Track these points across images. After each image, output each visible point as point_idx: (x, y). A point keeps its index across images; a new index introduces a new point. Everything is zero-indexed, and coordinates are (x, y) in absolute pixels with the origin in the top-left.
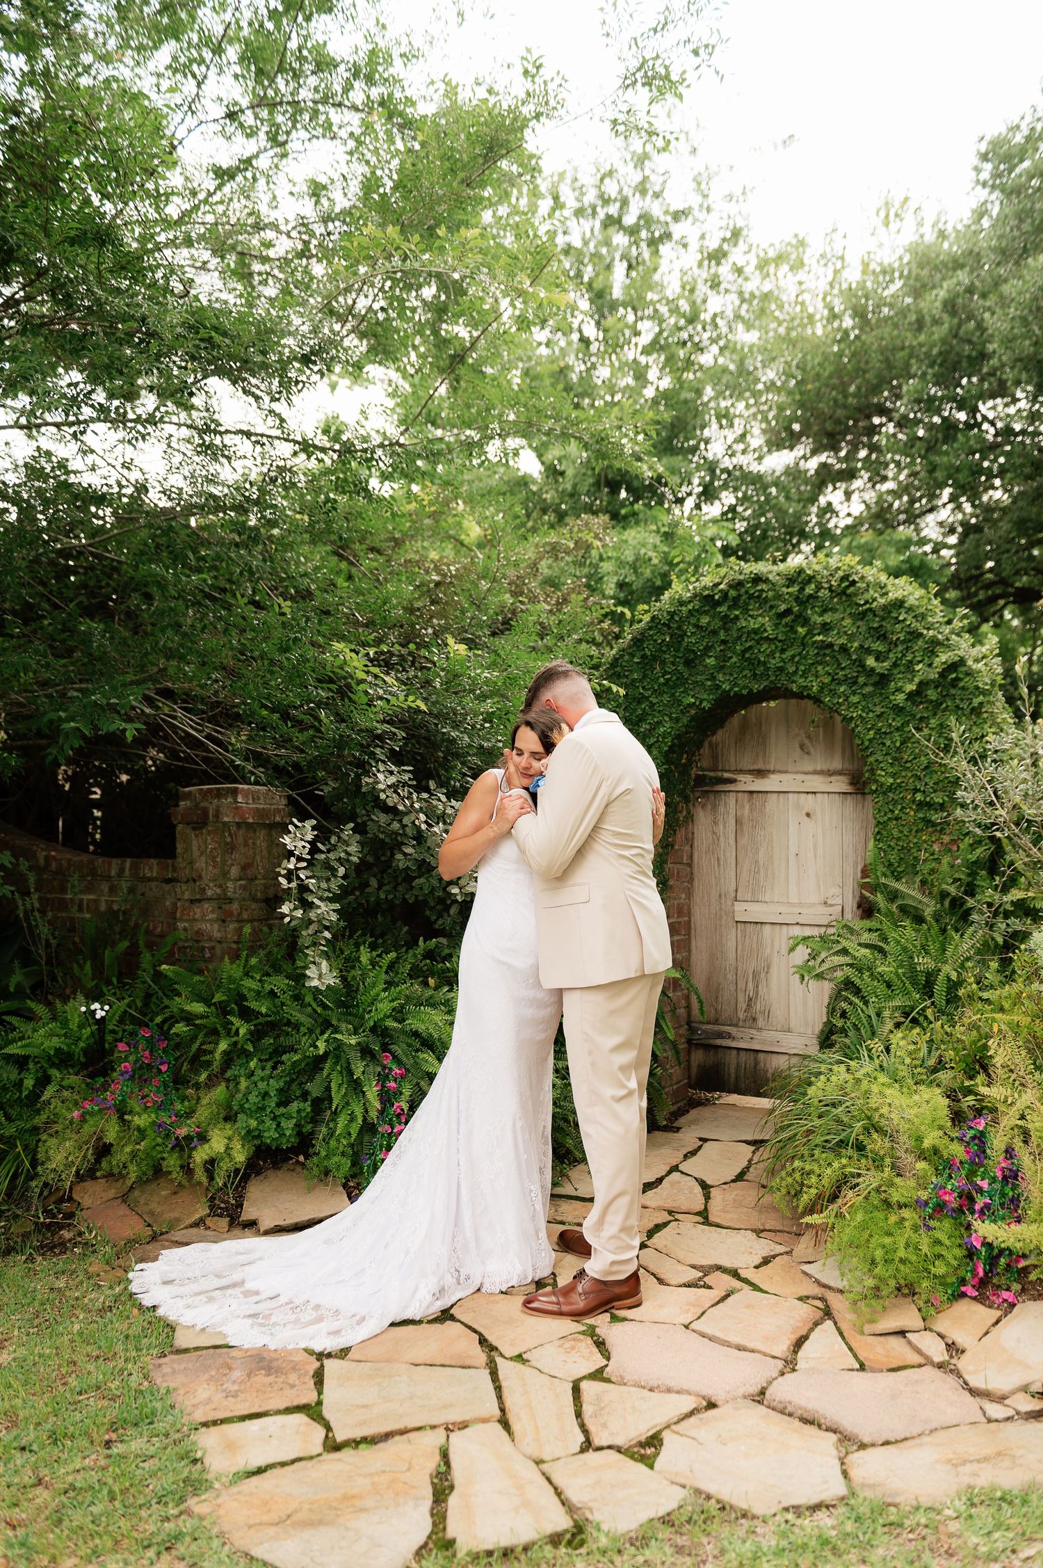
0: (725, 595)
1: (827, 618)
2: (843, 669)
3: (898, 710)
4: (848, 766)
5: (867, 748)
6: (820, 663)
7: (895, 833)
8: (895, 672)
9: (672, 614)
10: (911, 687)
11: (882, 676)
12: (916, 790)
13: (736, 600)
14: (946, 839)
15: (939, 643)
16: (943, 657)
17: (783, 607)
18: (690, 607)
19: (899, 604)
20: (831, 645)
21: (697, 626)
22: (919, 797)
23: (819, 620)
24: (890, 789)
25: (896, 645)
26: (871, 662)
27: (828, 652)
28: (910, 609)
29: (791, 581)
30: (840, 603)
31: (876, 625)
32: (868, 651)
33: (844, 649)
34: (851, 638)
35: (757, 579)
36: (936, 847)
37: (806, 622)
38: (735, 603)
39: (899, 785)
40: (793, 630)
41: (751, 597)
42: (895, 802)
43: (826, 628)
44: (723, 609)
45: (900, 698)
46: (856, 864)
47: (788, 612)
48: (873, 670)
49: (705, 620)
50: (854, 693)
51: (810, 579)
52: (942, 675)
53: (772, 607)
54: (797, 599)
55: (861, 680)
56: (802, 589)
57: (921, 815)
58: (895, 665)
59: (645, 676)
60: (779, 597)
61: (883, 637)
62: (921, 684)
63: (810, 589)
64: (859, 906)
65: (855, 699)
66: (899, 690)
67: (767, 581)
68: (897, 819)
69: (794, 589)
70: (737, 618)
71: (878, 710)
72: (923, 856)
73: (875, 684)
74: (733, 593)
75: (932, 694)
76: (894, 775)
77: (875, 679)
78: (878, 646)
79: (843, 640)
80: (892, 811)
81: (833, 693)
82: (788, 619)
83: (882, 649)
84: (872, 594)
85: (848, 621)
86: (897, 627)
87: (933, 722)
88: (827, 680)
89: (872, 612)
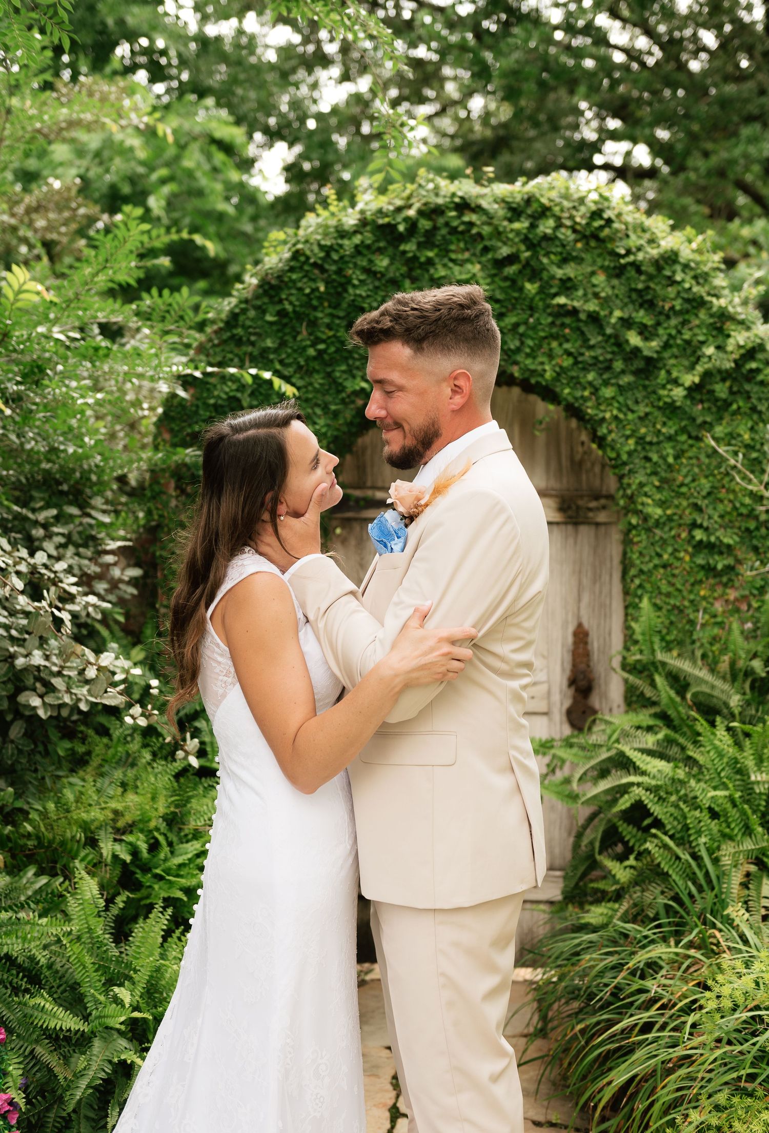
0: (412, 225)
1: (570, 270)
2: (591, 347)
3: (671, 409)
4: (553, 483)
5: (625, 464)
6: (554, 337)
7: (665, 588)
8: (666, 355)
9: (328, 250)
10: (690, 379)
11: (649, 360)
12: (694, 525)
13: (430, 234)
14: (732, 595)
15: (732, 318)
16: (739, 338)
17: (505, 251)
18: (357, 239)
19: (671, 258)
20: (574, 312)
21: (367, 271)
22: (699, 535)
23: (559, 273)
24: (657, 524)
25: (668, 317)
26: (634, 339)
27: (567, 320)
28: (686, 267)
29: (515, 211)
30: (587, 248)
31: (640, 286)
32: (627, 323)
33: (594, 318)
34: (606, 302)
35: (464, 206)
36: (718, 607)
37: (534, 272)
38: (428, 240)
39: (670, 519)
40: (513, 282)
41: (454, 231)
42: (664, 542)
43: (567, 286)
44: (410, 247)
45: (678, 393)
46: (565, 623)
47: (511, 259)
48: (637, 350)
49: (383, 263)
50: (606, 383)
51: (545, 212)
52: (739, 364)
53: (486, 250)
54: (526, 240)
55: (618, 365)
56: (533, 226)
57: (700, 561)
58: (666, 346)
59: (283, 344)
60: (498, 234)
61: (650, 305)
62: (707, 375)
63: (546, 226)
64: (572, 682)
65: (608, 392)
66: (676, 382)
67: (478, 209)
68: (665, 566)
69: (521, 225)
70: (430, 262)
71: (642, 409)
72: (701, 617)
73: (637, 373)
74: (425, 224)
75: (721, 390)
76: (662, 504)
77: (639, 364)
78: (641, 316)
79: (592, 306)
80: (659, 556)
81: (576, 383)
82: (511, 270)
83: (649, 321)
84: (634, 241)
85: (600, 279)
86: (671, 291)
87: (719, 430)
88: (567, 362)
89: (637, 267)
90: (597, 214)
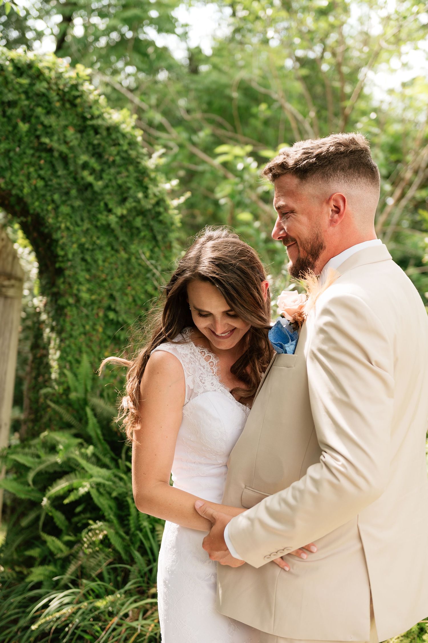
1: (52, 120)
2: (59, 177)
3: (107, 229)
5: (68, 260)
6: (34, 165)
7: (84, 348)
8: (106, 191)
10: (120, 211)
11: (96, 192)
12: (109, 308)
15: (148, 175)
17: (9, 97)
19: (115, 129)
20: (50, 150)
22: (112, 315)
23: (45, 120)
24: (86, 305)
25: (109, 167)
26: (88, 177)
27: (44, 155)
28: (124, 136)
29: (20, 71)
30: (63, 108)
31: (96, 142)
33: (64, 159)
39: (93, 302)
42: (88, 318)
50: (64, 202)
54: (26, 92)
55: (74, 192)
56: (32, 85)
57: (109, 333)
58: (106, 186)
61: (99, 156)
62: (132, 210)
63: (41, 87)
65: (65, 209)
68: (85, 334)
69: (25, 81)
71: (85, 226)
73: (85, 200)
76: (90, 291)
77: (88, 194)
78: (93, 162)
79: (64, 148)
80: (84, 327)
81: (44, 199)
83: (97, 167)
85: (70, 132)
86: (114, 150)
88: (40, 184)
89: (96, 130)
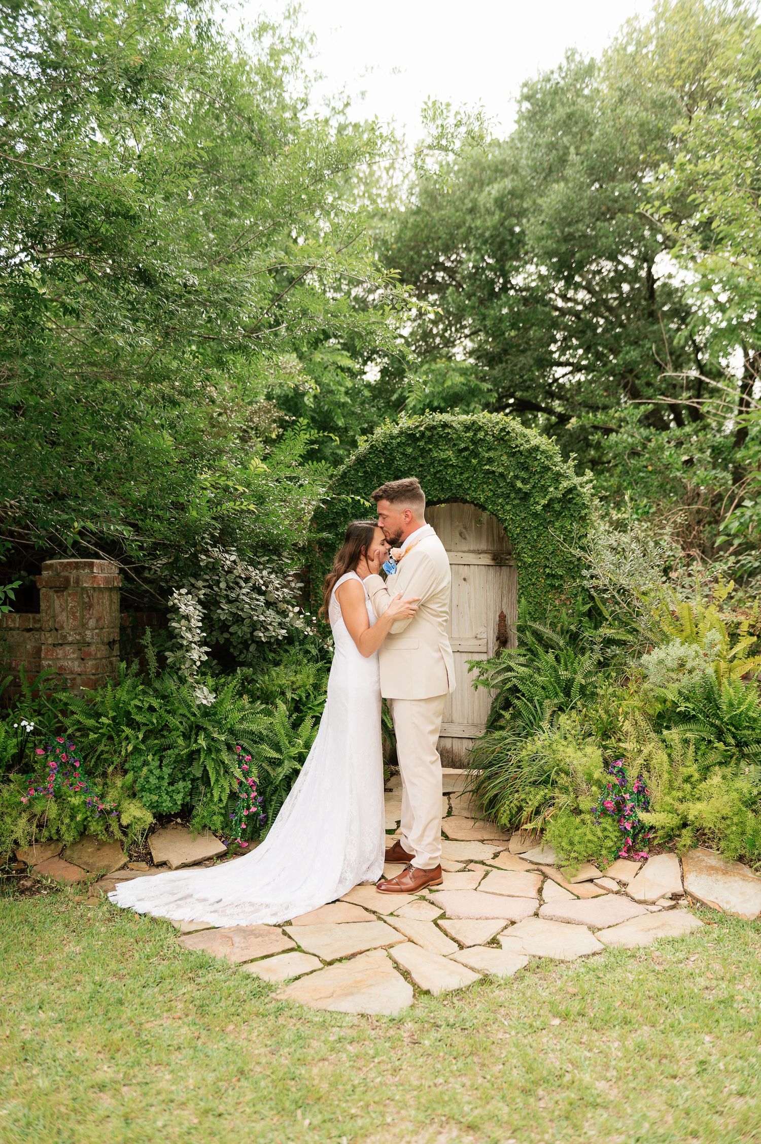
0: (423, 434)
1: (491, 454)
2: (501, 488)
3: (536, 515)
4: (490, 547)
5: (515, 539)
6: (485, 483)
7: (533, 594)
8: (533, 491)
9: (386, 445)
10: (544, 502)
11: (526, 493)
12: (546, 566)
13: (430, 438)
14: (563, 597)
15: (562, 475)
16: (565, 484)
17: (463, 446)
18: (399, 440)
19: (536, 448)
20: (493, 472)
21: (403, 454)
22: (548, 570)
23: (487, 455)
24: (530, 566)
25: (534, 475)
26: (519, 484)
27: (490, 476)
28: (543, 452)
29: (467, 428)
30: (499, 444)
31: (522, 461)
32: (516, 477)
33: (502, 475)
34: (507, 468)
35: (445, 425)
36: (557, 602)
37: (476, 455)
38: (430, 440)
39: (535, 563)
40: (467, 459)
41: (441, 437)
42: (533, 574)
43: (490, 461)
44: (421, 443)
45: (539, 508)
46: (495, 612)
47: (466, 449)
48: (520, 489)
49: (409, 450)
50: (507, 504)
51: (480, 428)
52: (564, 495)
53: (455, 445)
54: (472, 441)
55: (512, 495)
56: (475, 434)
57: (548, 582)
58: (534, 487)
59: (366, 485)
60: (460, 438)
61: (526, 469)
62: (551, 500)
63: (481, 435)
64: (498, 639)
65: (508, 507)
66: (537, 503)
67: (451, 427)
68: (533, 585)
69: (470, 434)
70: (430, 450)
71: (523, 515)
72: (549, 607)
73: (521, 499)
74: (428, 433)
75: (557, 507)
76: (532, 557)
77: (521, 495)
78: (523, 474)
79: (501, 470)
80: (531, 580)
81: (494, 503)
82: (466, 453)
83: (525, 476)
84: (520, 441)
85: (504, 458)
86: (536, 463)
87: (557, 524)
88: (490, 494)
89: (521, 452)
90: (503, 430)
